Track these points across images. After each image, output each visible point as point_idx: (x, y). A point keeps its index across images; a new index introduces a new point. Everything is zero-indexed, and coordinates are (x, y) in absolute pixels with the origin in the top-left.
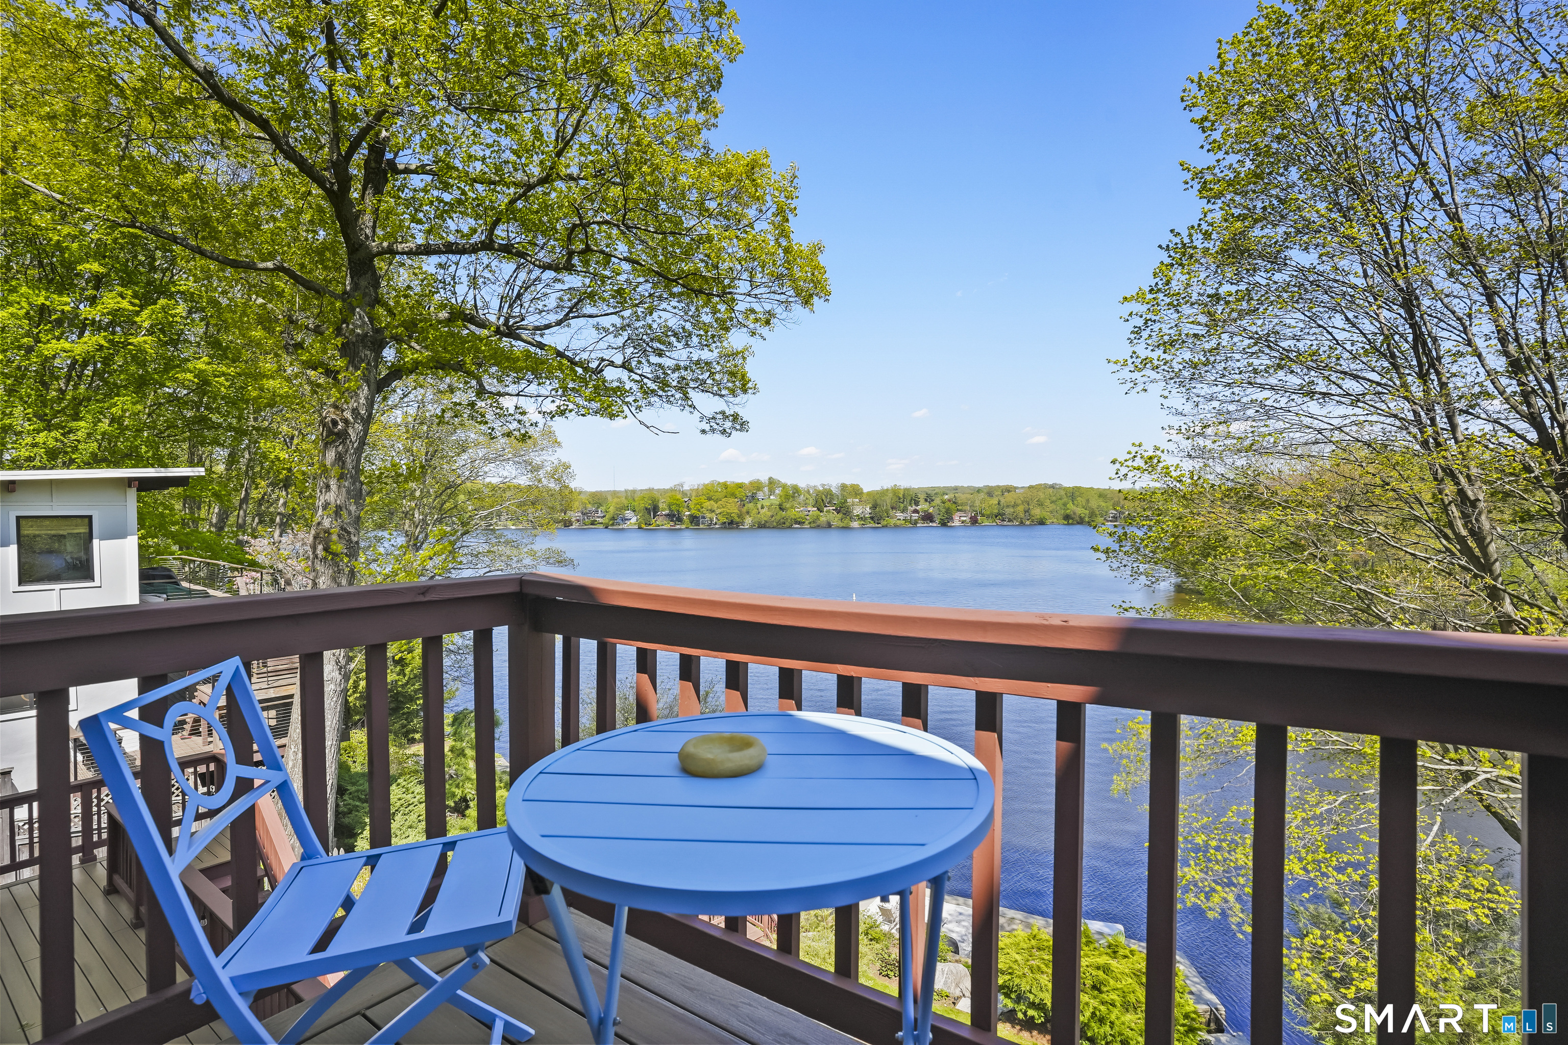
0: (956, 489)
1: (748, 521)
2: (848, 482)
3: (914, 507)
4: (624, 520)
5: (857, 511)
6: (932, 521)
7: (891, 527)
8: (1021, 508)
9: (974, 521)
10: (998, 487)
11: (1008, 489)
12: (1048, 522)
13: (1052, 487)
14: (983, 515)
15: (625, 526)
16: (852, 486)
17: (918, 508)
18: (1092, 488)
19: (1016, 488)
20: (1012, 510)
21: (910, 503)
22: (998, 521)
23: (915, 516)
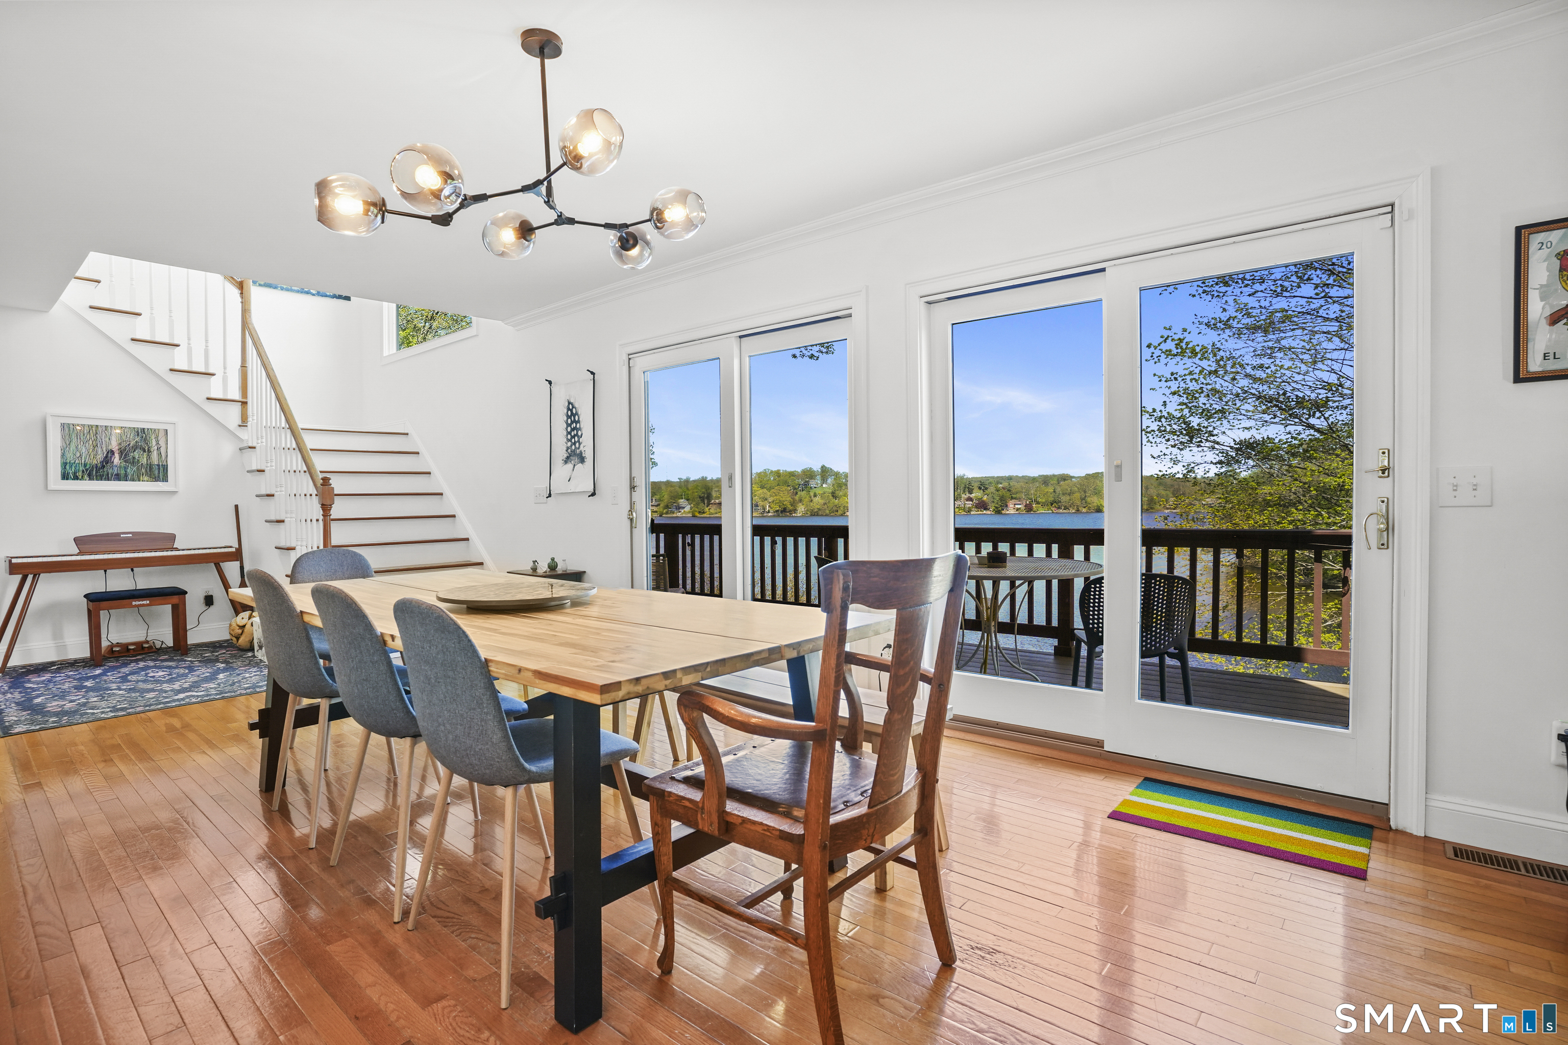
0: (1010, 478)
3: (968, 495)
4: (679, 508)
9: (1029, 509)
10: (1054, 476)
11: (1064, 478)
17: (972, 496)
19: (1072, 477)
20: (1068, 498)
21: (964, 491)
22: (1053, 509)
23: (969, 504)
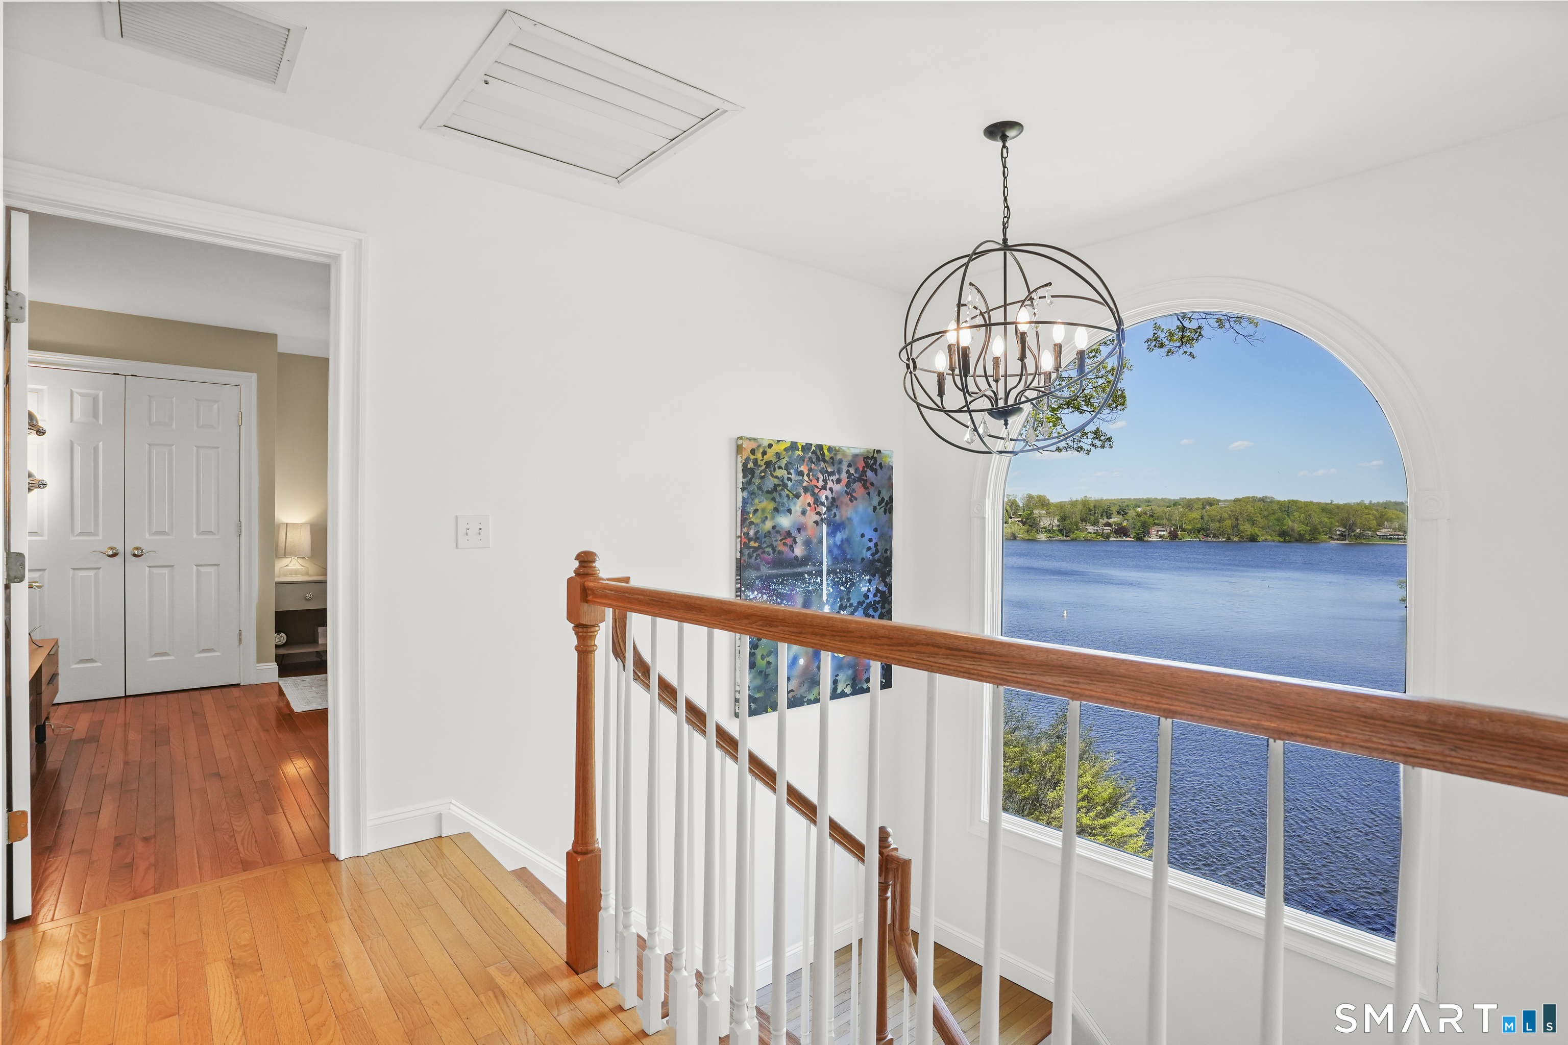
0: (1148, 501)
2: (1035, 493)
3: (1106, 520)
5: (1045, 523)
6: (1126, 535)
7: (1080, 541)
8: (1228, 523)
9: (1174, 536)
10: (1198, 499)
11: (1211, 502)
12: (1260, 539)
13: (1262, 500)
14: (1183, 530)
16: (1039, 497)
17: (1111, 521)
18: (1311, 502)
19: (1219, 501)
20: (1217, 525)
21: (1102, 516)
22: (1201, 537)
23: (1107, 530)
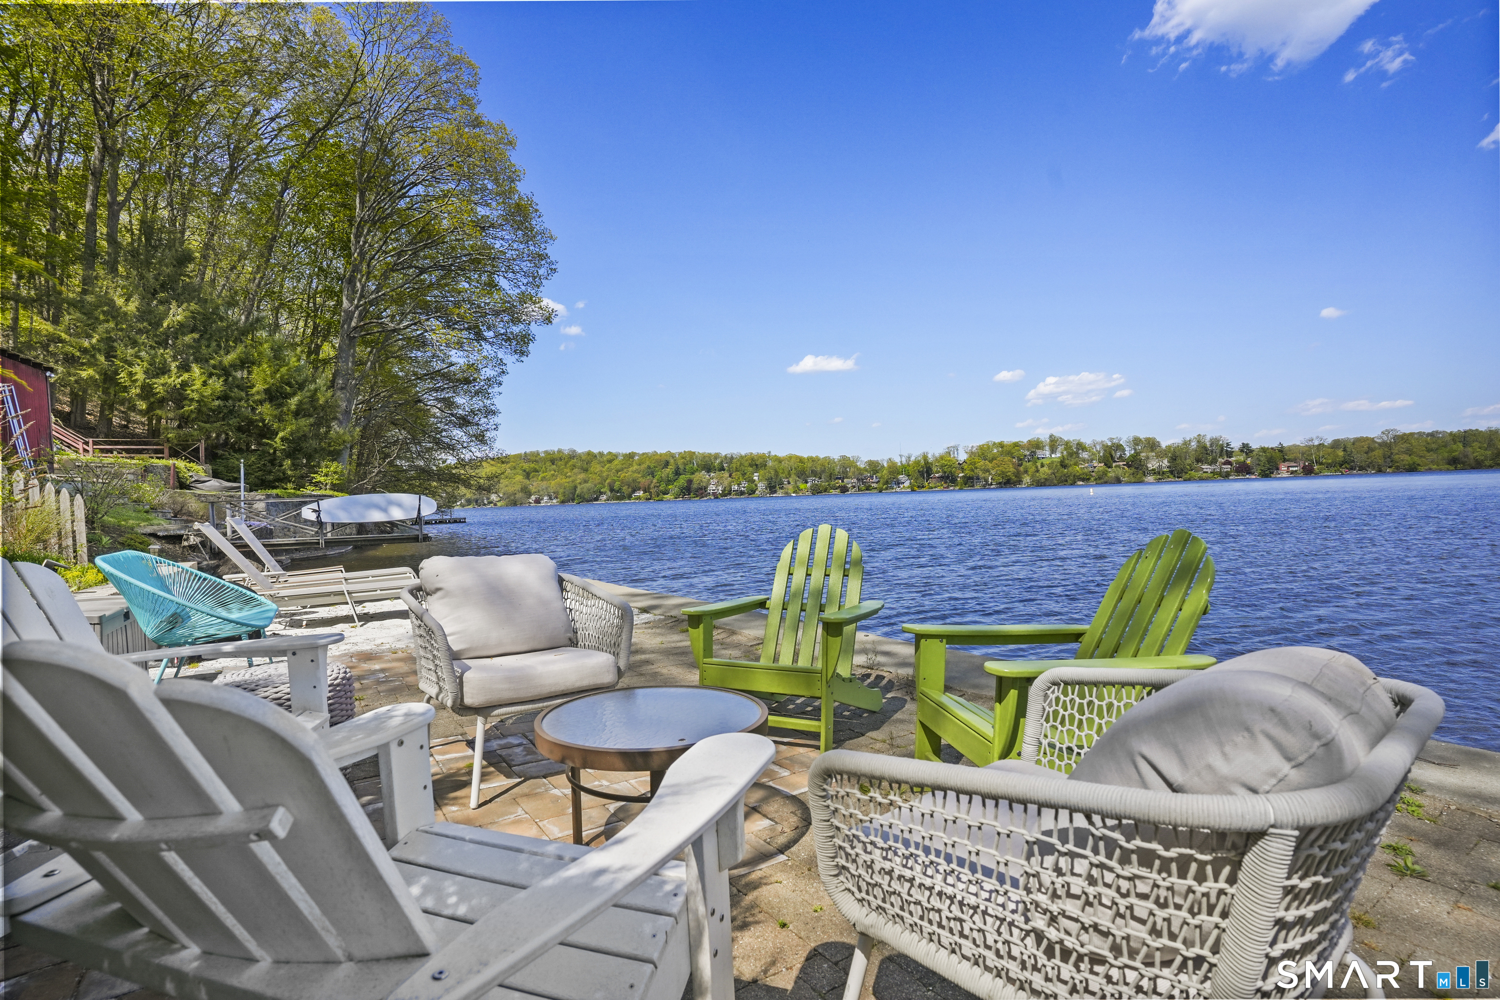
1: (1027, 479)
2: (1143, 436)
5: (1152, 465)
6: (1249, 473)
7: (1195, 480)
12: (1423, 469)
14: (1322, 465)
15: (898, 490)
16: (1148, 440)
